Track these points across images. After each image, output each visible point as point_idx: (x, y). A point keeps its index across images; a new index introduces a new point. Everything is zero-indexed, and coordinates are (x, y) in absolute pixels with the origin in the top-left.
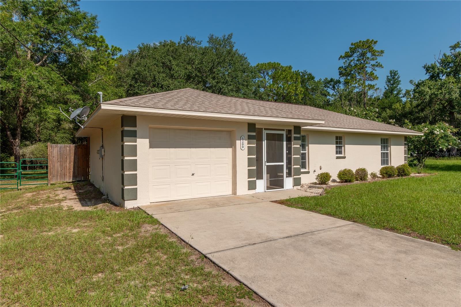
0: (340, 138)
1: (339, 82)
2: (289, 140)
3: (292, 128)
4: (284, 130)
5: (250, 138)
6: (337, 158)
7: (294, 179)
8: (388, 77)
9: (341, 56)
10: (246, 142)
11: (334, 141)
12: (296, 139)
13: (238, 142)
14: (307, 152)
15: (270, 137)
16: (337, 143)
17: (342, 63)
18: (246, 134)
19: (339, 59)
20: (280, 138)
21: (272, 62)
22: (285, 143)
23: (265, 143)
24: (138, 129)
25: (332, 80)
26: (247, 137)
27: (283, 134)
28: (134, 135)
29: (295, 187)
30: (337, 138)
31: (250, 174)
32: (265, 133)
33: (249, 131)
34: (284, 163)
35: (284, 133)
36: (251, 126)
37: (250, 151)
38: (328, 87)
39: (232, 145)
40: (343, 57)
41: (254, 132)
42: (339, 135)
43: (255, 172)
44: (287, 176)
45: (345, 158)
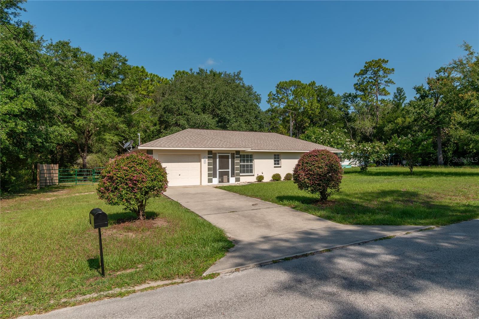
0: (278, 155)
1: (356, 97)
2: (233, 158)
3: (235, 152)
4: (229, 153)
5: (209, 157)
6: (275, 167)
7: (236, 178)
8: (395, 93)
9: (356, 74)
10: (207, 159)
11: (273, 157)
12: (236, 157)
13: (203, 160)
14: (253, 164)
15: (221, 157)
16: (275, 158)
17: (356, 80)
18: (207, 156)
19: (354, 77)
20: (227, 157)
21: (294, 80)
22: (230, 160)
23: (218, 160)
24: (154, 155)
25: (350, 95)
26: (207, 157)
29: (237, 182)
30: (275, 155)
31: (209, 175)
32: (218, 155)
33: (208, 155)
34: (230, 170)
35: (230, 155)
36: (210, 152)
37: (209, 164)
38: (347, 101)
39: (200, 161)
40: (358, 75)
41: (211, 154)
42: (277, 154)
43: (212, 174)
44: (232, 177)
45: (280, 167)
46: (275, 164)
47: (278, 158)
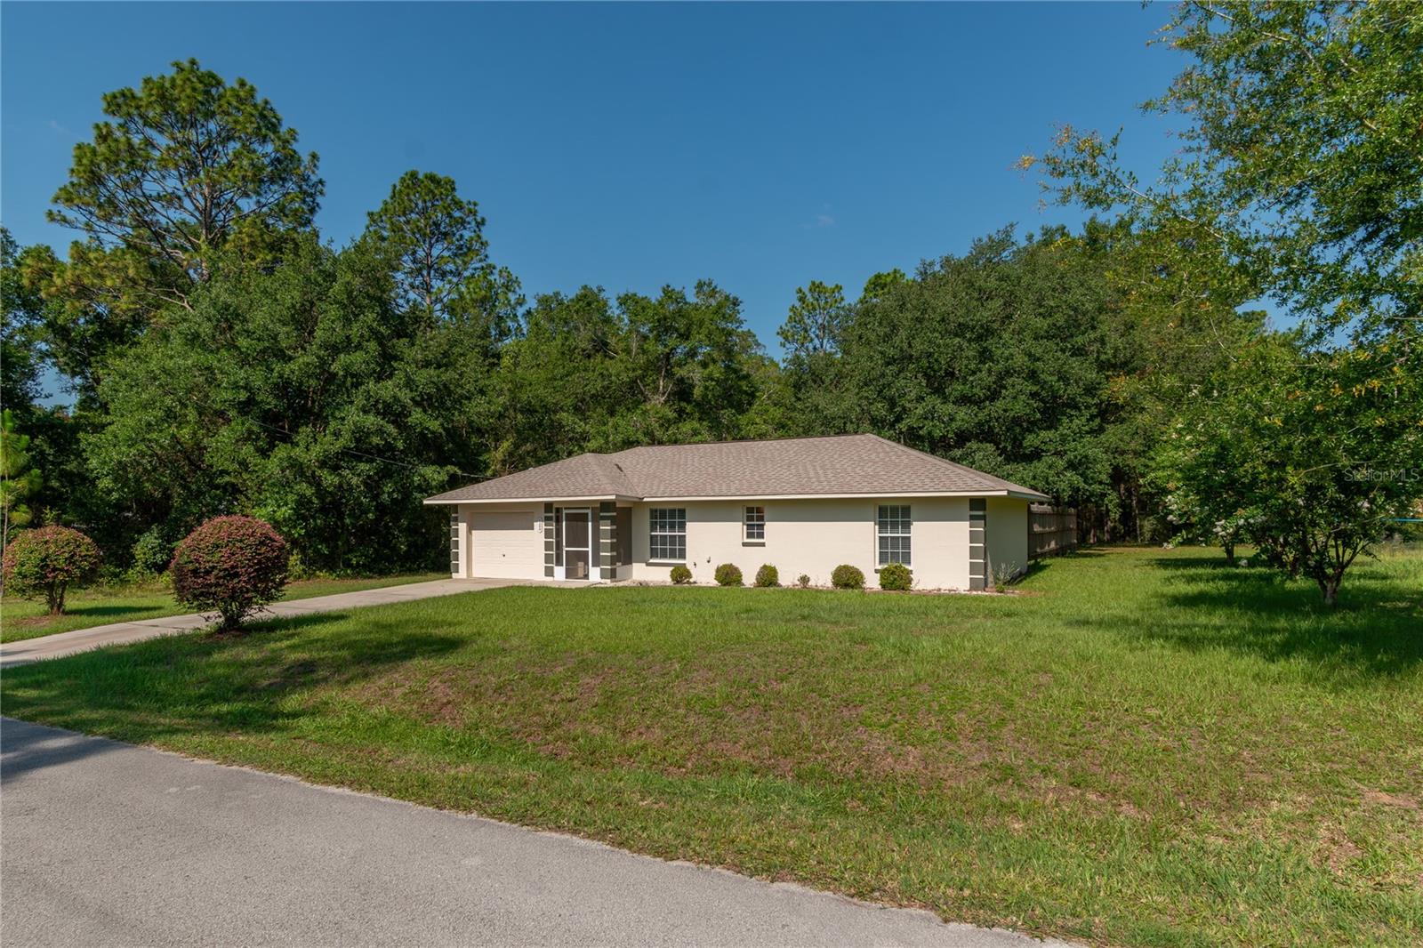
0: (760, 510)
2: (596, 520)
3: (599, 506)
4: (590, 508)
5: (547, 519)
6: (744, 544)
7: (601, 569)
10: (544, 523)
11: (745, 514)
12: (603, 518)
13: (536, 525)
14: (687, 533)
15: (570, 518)
16: (749, 519)
18: (544, 515)
20: (584, 518)
22: (590, 524)
23: (565, 524)
24: (459, 515)
26: (544, 519)
27: (587, 514)
28: (456, 520)
29: (603, 581)
30: (750, 510)
31: (548, 559)
32: (564, 512)
33: (546, 512)
34: (590, 549)
35: (589, 512)
36: (548, 506)
37: (548, 534)
41: (552, 512)
42: (755, 505)
43: (553, 558)
44: (593, 566)
45: (763, 545)
46: (750, 535)
47: (761, 518)
